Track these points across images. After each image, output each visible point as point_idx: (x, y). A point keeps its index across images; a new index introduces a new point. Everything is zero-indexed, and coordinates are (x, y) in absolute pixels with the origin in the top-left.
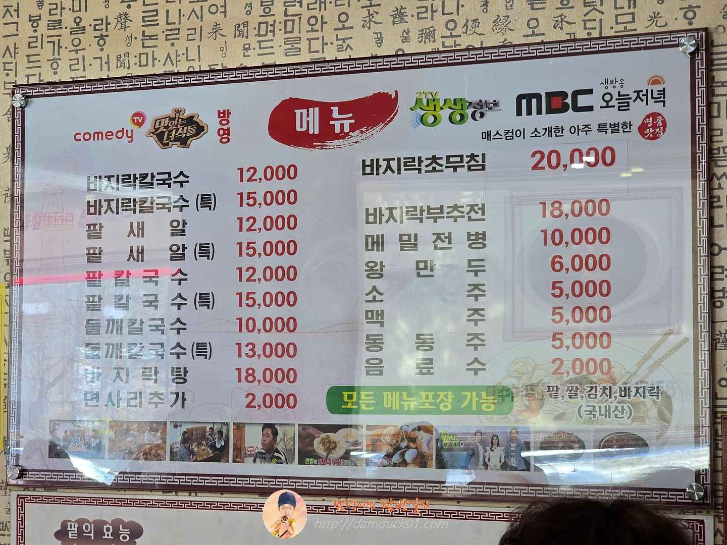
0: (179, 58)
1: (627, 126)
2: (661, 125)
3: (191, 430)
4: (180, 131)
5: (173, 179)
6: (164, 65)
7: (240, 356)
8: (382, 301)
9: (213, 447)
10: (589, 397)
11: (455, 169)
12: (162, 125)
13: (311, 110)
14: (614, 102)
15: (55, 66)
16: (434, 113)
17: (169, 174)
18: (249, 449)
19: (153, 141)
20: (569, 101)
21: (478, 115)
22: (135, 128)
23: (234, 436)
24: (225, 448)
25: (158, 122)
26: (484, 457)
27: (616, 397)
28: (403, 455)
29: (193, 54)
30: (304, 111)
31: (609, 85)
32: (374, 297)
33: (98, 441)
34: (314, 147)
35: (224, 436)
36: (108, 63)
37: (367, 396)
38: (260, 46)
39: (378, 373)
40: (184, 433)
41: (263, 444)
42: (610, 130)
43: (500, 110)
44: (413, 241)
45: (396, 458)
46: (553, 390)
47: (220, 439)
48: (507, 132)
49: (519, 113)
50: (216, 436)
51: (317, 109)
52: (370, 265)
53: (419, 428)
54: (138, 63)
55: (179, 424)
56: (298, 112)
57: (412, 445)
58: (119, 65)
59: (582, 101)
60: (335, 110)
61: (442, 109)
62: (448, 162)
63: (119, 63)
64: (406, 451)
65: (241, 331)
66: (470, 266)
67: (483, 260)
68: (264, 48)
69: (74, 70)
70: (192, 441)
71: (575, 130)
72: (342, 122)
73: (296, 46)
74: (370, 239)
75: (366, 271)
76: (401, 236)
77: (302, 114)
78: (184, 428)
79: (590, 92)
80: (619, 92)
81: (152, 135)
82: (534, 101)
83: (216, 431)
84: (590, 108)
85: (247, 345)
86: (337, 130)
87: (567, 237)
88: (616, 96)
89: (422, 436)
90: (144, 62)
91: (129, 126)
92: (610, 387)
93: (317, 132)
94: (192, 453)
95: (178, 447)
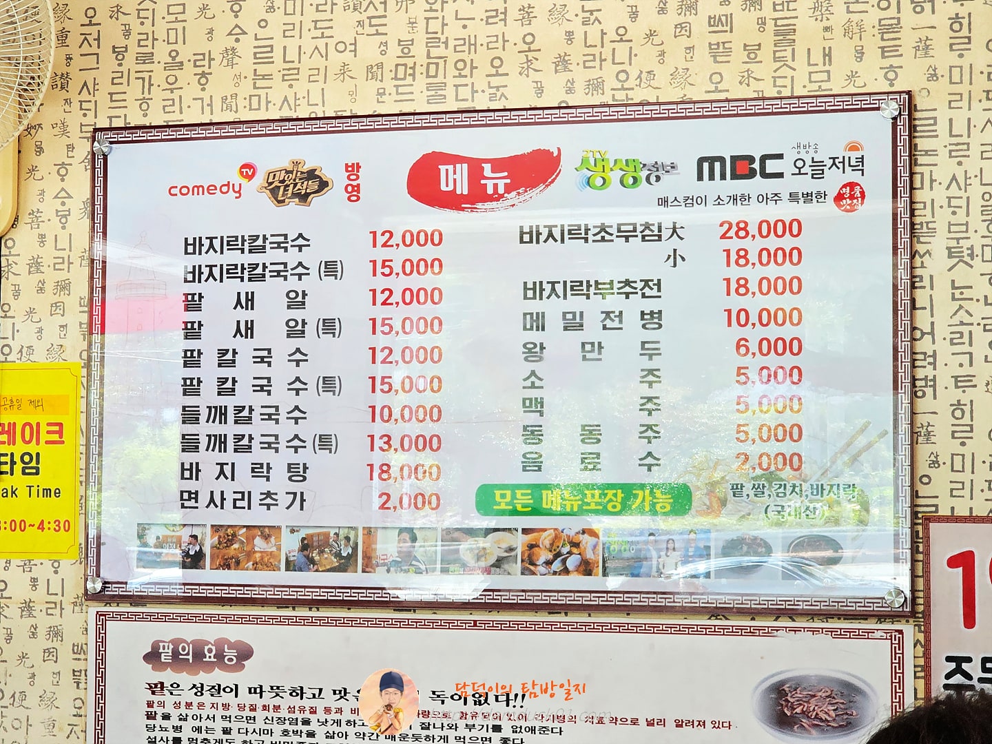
0: (298, 102)
1: (821, 195)
2: (859, 195)
3: (312, 536)
4: (299, 186)
5: (290, 242)
6: (280, 110)
7: (372, 449)
8: (542, 387)
9: (338, 555)
10: (778, 496)
11: (627, 238)
12: (277, 179)
13: (458, 166)
14: (806, 169)
15: (144, 106)
16: (603, 175)
17: (286, 236)
18: (382, 557)
19: (266, 197)
20: (756, 166)
21: (653, 179)
22: (244, 181)
23: (364, 543)
24: (352, 556)
25: (272, 175)
26: (659, 564)
27: (807, 496)
28: (564, 561)
29: (316, 98)
30: (451, 168)
31: (802, 150)
32: (533, 383)
33: (197, 548)
34: (463, 209)
35: (351, 542)
36: (210, 105)
37: (522, 494)
38: (397, 91)
39: (537, 468)
40: (303, 539)
41: (399, 552)
42: (802, 199)
43: (679, 174)
44: (578, 320)
45: (557, 566)
46: (737, 488)
47: (346, 546)
48: (687, 198)
49: (700, 178)
50: (343, 543)
51: (465, 166)
52: (528, 346)
53: (584, 532)
54: (248, 107)
55: (295, 529)
56: (443, 168)
57: (575, 550)
58: (225, 108)
59: (771, 166)
60: (487, 168)
61: (612, 170)
62: (619, 231)
63: (225, 106)
64: (568, 557)
65: (373, 420)
66: (643, 348)
67: (658, 342)
68: (401, 94)
69: (169, 112)
70: (313, 548)
71: (763, 199)
72: (495, 181)
73: (440, 92)
74: (528, 317)
75: (524, 353)
76: (564, 314)
77: (447, 170)
78: (303, 533)
79: (780, 156)
80: (813, 158)
81: (264, 190)
82: (717, 165)
83: (341, 537)
84: (780, 175)
85: (381, 438)
86: (490, 191)
87: (754, 318)
88: (809, 162)
89: (587, 540)
90: (255, 105)
91: (237, 179)
92: (801, 485)
93: (465, 192)
94: (312, 561)
95: (295, 555)
